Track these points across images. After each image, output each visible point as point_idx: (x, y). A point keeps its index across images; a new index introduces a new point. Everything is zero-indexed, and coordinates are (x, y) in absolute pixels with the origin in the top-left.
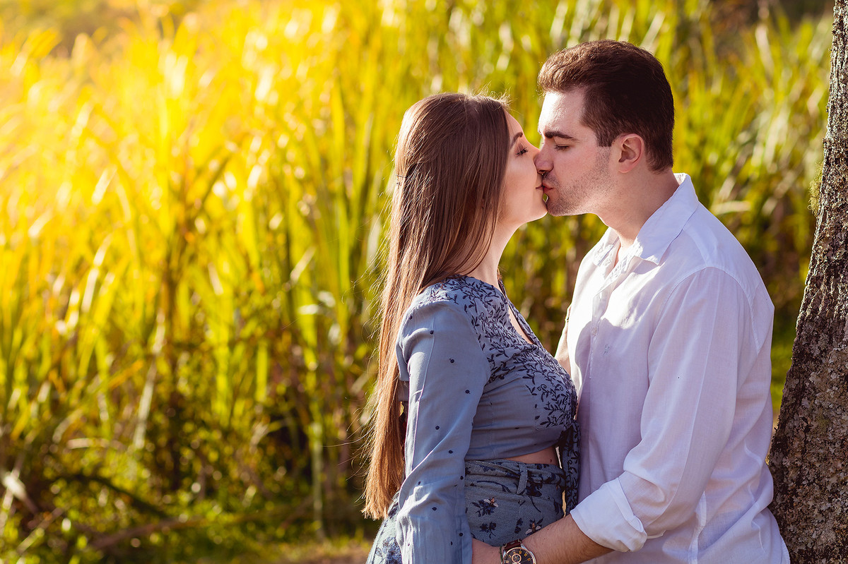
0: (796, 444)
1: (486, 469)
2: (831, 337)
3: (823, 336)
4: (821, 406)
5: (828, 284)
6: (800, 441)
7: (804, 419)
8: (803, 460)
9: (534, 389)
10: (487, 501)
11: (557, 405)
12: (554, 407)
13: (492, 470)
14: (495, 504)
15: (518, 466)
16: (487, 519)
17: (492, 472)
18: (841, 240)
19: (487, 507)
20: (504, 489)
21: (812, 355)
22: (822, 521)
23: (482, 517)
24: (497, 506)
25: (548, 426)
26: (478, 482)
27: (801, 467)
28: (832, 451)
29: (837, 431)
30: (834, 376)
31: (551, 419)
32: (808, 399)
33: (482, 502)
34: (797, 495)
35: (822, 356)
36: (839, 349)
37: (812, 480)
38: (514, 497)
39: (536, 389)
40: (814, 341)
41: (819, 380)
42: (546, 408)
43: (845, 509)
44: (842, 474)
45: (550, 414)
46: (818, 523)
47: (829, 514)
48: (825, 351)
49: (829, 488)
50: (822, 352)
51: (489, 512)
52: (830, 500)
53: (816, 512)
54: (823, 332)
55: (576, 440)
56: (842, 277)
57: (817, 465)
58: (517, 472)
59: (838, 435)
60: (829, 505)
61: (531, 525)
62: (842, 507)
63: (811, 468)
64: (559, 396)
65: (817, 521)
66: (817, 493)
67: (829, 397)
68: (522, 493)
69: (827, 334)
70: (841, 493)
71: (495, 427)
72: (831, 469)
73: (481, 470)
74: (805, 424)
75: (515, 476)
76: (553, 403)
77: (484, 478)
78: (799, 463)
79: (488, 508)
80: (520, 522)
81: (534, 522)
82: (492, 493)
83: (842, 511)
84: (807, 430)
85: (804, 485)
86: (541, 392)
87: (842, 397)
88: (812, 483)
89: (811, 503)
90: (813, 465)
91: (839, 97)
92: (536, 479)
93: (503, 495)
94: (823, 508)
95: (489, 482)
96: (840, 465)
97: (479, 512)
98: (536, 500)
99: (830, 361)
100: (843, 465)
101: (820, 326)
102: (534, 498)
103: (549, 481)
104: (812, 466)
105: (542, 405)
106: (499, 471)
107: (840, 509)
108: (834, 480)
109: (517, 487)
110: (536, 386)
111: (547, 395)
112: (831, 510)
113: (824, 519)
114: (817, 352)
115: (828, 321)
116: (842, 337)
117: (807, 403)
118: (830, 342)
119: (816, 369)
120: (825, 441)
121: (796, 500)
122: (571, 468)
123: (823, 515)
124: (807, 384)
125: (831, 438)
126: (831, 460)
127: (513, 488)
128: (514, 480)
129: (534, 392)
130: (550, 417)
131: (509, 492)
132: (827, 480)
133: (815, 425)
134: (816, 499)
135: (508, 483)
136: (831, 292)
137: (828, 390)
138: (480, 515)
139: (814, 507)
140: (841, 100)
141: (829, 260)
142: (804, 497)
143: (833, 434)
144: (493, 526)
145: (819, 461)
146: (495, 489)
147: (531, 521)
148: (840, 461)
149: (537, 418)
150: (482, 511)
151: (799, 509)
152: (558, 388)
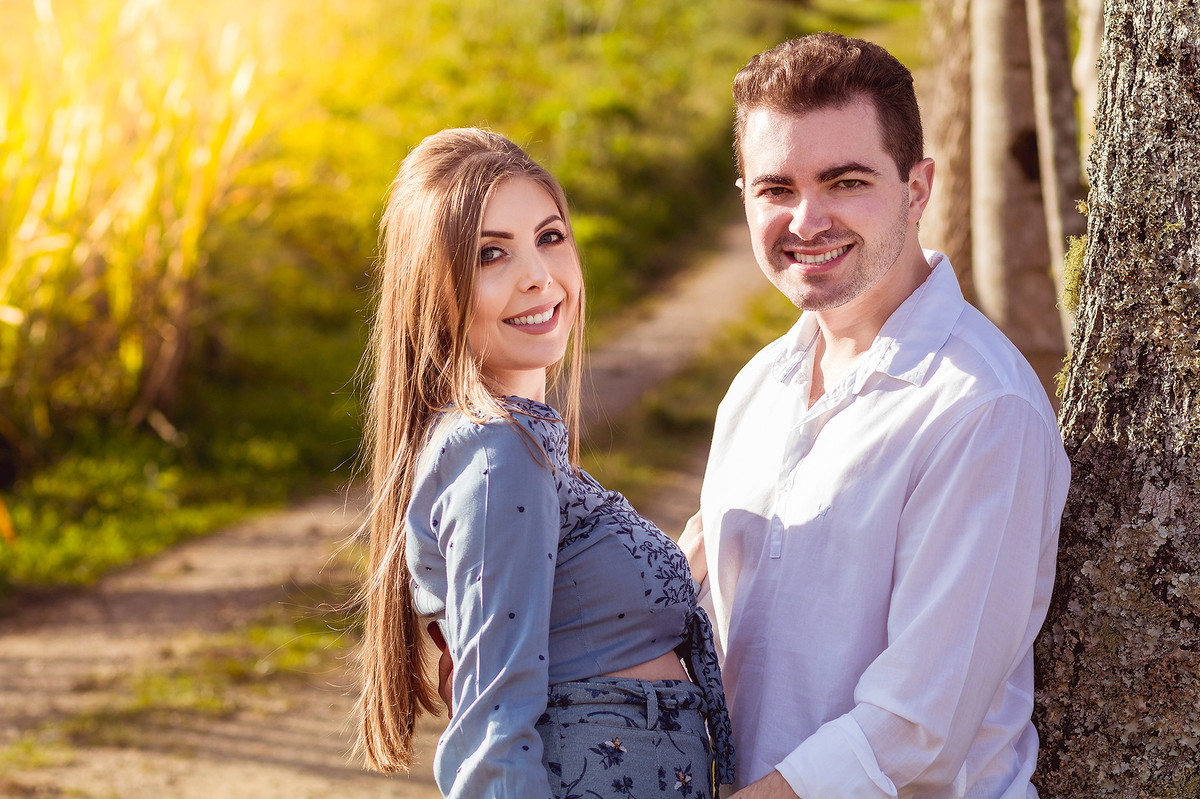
0: (1060, 671)
1: (595, 693)
2: (1117, 507)
3: (1104, 507)
4: (1104, 613)
5: (1108, 424)
6: (1067, 665)
7: (1072, 632)
8: (1071, 695)
9: (635, 548)
10: (609, 743)
11: (672, 570)
12: (670, 574)
13: (605, 693)
14: (622, 748)
15: (641, 686)
16: (618, 772)
17: (606, 697)
18: (1131, 359)
19: (612, 753)
20: (629, 723)
21: (1085, 534)
22: (1115, 790)
23: (610, 770)
24: (625, 751)
25: (666, 604)
26: (589, 715)
27: (1071, 706)
28: (1128, 683)
29: (1135, 652)
30: (1126, 568)
31: (669, 592)
32: (1080, 602)
33: (603, 746)
34: (1066, 750)
35: (1102, 537)
36: (1134, 527)
37: (1091, 727)
38: (644, 733)
39: (638, 550)
40: (1086, 511)
41: (1098, 572)
42: (658, 577)
43: (1156, 773)
44: (1147, 719)
45: (666, 584)
46: (1107, 793)
47: (1127, 780)
48: (1107, 529)
49: (1124, 740)
50: (1101, 530)
51: (617, 761)
52: (1127, 759)
53: (1101, 776)
54: (1102, 498)
55: (707, 635)
56: (1134, 415)
57: (1101, 704)
58: (641, 695)
59: (1136, 659)
60: (1126, 766)
61: (678, 776)
62: (1151, 770)
63: (1089, 708)
64: (672, 556)
65: (1104, 791)
66: (1103, 746)
67: (1118, 600)
68: (655, 726)
69: (1110, 502)
70: (1148, 748)
71: (588, 620)
72: (1127, 711)
73: (588, 696)
74: (1075, 641)
75: (638, 701)
76: (667, 568)
77: (596, 709)
78: (1066, 701)
79: (614, 756)
80: (661, 773)
81: (680, 770)
82: (614, 731)
83: (1151, 777)
84: (1080, 648)
85: (1077, 735)
86: (645, 554)
87: (1143, 600)
88: (1092, 732)
89: (1092, 764)
90: (1094, 704)
91: (1126, 140)
92: (669, 702)
93: (628, 732)
94: (1116, 771)
95: (604, 713)
96: (1142, 705)
97: (603, 761)
98: (675, 735)
99: (1119, 544)
100: (1148, 705)
101: (1098, 489)
102: (672, 733)
103: (686, 705)
104: (1091, 705)
105: (651, 572)
106: (614, 695)
107: (1148, 772)
108: (1132, 728)
109: (646, 718)
110: (638, 546)
111: (656, 558)
112: (1129, 774)
113: (1117, 787)
114: (1093, 530)
115: (1111, 482)
116: (1138, 507)
117: (1079, 609)
118: (1117, 515)
119: (1091, 555)
120: (1113, 667)
121: (1064, 758)
122: (710, 680)
123: (1116, 782)
124: (1077, 579)
125: (1124, 662)
126: (1127, 697)
127: (640, 721)
128: (638, 708)
129: (636, 554)
130: (666, 588)
131: (637, 726)
132: (1120, 727)
133: (1094, 641)
134: (1100, 757)
135: (631, 712)
136: (1116, 439)
137: (1118, 590)
138: (606, 767)
139: (1097, 769)
140: (1130, 143)
141: (1111, 389)
142: (1078, 752)
143: (1129, 656)
144: (628, 782)
145: (1105, 698)
146: (616, 724)
147: (676, 769)
148: (1142, 698)
149: (648, 593)
150: (606, 760)
151: (1071, 771)
152: (669, 545)
